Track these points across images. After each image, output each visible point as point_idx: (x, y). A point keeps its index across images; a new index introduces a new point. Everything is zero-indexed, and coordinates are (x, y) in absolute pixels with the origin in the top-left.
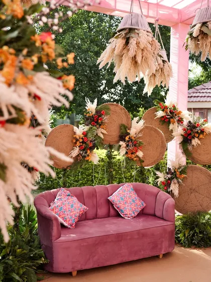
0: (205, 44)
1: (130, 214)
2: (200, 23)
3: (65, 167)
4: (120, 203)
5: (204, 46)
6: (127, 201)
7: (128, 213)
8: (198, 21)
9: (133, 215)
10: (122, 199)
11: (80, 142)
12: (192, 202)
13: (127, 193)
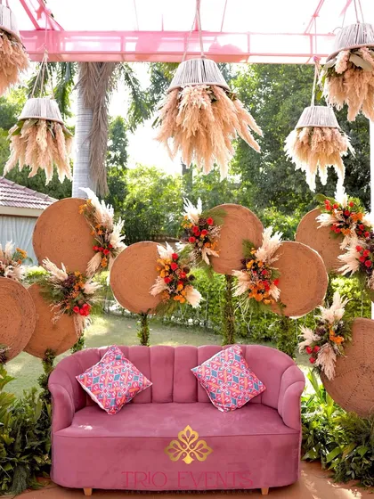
0: (357, 88)
1: (225, 403)
2: (345, 50)
3: (145, 311)
4: (210, 381)
5: (357, 91)
6: (223, 378)
7: (223, 401)
8: (341, 46)
9: (231, 405)
10: (214, 373)
11: (166, 271)
12: (366, 392)
13: (224, 363)
